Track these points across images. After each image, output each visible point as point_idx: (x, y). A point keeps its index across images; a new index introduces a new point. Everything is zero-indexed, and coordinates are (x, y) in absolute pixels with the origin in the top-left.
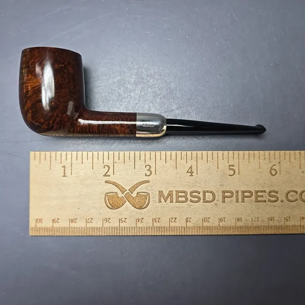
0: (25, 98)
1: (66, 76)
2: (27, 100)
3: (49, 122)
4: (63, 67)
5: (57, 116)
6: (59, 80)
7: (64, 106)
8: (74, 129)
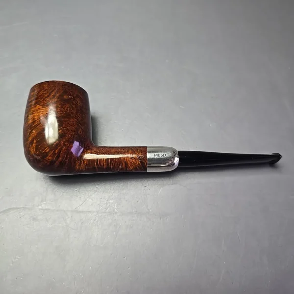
0: (30, 129)
1: (74, 106)
2: (32, 131)
3: (55, 151)
4: (72, 98)
5: (64, 145)
6: (67, 109)
7: (71, 135)
8: (81, 162)
